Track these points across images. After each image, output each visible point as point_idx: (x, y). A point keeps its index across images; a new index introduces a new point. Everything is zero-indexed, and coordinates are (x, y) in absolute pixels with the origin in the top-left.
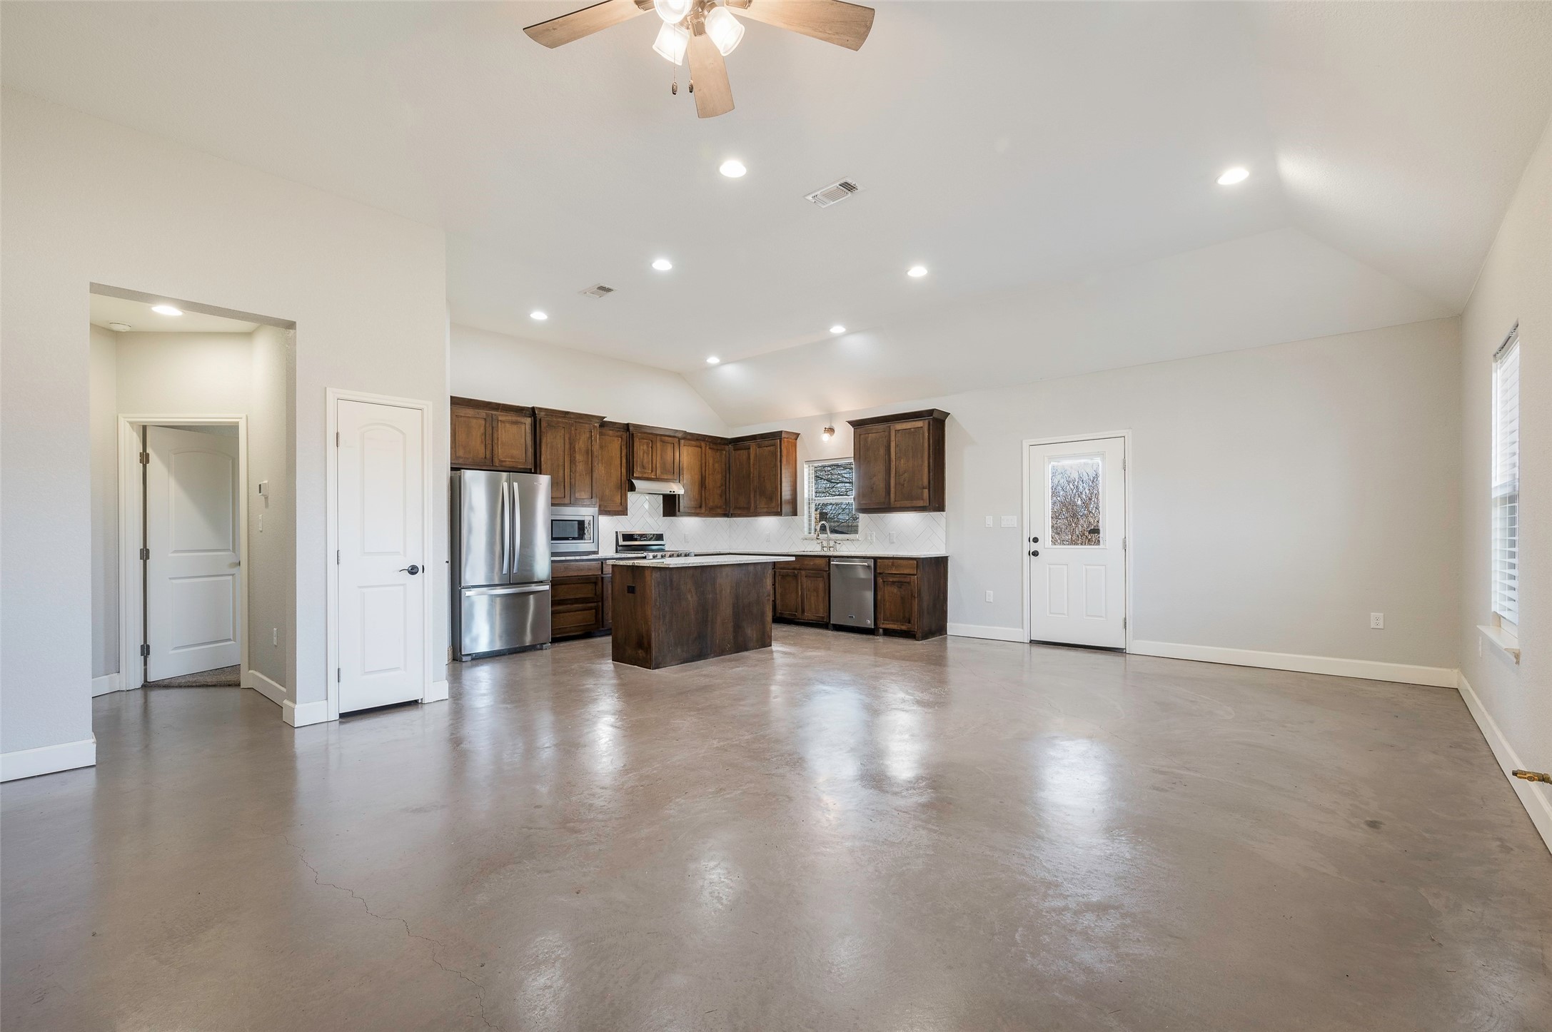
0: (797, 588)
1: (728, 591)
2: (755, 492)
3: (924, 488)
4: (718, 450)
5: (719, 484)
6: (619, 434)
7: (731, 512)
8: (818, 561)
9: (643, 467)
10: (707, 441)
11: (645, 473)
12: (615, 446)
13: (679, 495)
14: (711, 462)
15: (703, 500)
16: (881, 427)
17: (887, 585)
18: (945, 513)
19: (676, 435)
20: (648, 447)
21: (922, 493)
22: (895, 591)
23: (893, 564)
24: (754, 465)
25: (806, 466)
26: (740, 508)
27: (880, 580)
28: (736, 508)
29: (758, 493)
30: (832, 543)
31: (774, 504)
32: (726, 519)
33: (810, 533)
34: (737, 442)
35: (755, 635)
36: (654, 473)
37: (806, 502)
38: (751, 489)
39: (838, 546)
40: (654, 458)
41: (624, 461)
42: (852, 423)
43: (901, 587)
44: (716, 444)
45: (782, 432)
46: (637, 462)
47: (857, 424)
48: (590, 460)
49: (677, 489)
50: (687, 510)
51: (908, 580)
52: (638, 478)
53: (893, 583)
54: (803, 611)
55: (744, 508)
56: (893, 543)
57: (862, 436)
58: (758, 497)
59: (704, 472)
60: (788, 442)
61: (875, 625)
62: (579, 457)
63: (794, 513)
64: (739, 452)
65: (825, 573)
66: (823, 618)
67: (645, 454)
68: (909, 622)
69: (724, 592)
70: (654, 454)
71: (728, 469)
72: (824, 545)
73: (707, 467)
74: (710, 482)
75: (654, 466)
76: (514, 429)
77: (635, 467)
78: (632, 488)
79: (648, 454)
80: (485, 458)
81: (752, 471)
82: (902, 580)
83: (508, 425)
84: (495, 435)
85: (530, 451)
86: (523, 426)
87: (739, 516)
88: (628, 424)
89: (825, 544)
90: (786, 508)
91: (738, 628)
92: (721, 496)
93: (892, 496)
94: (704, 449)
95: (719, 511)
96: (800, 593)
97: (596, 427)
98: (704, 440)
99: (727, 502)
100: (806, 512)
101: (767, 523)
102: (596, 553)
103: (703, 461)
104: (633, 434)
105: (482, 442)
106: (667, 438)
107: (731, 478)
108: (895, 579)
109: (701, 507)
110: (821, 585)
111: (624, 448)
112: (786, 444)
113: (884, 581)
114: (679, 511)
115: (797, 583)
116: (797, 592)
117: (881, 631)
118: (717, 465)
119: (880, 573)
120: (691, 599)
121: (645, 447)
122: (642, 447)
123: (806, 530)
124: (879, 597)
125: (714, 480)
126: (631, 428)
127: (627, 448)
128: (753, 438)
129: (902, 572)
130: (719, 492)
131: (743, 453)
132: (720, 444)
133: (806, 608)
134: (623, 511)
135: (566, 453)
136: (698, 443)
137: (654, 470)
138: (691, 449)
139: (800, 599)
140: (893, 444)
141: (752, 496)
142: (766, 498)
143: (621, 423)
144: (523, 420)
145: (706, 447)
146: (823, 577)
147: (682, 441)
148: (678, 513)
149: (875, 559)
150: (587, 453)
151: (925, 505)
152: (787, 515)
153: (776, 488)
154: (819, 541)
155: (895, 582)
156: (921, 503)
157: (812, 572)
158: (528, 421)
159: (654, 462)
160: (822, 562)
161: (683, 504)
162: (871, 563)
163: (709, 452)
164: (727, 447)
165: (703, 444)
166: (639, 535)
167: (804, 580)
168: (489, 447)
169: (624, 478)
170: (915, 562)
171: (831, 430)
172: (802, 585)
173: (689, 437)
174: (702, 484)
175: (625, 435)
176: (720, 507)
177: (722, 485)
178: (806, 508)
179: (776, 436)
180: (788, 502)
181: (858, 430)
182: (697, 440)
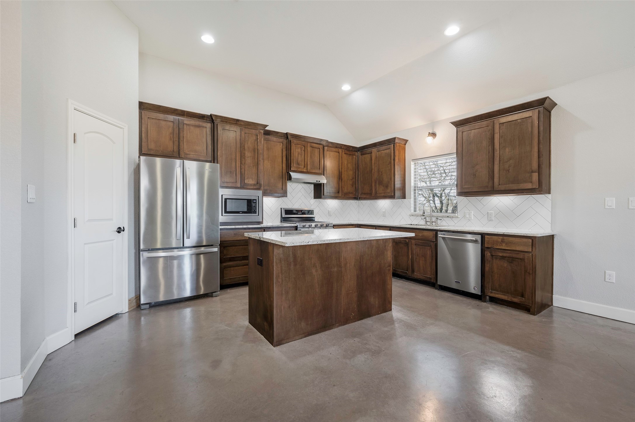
0: (408, 253)
1: (353, 264)
2: (376, 182)
3: (532, 172)
4: (350, 155)
5: (351, 178)
6: (281, 140)
7: (359, 196)
8: (426, 233)
9: (298, 164)
10: (343, 149)
11: (299, 168)
12: (278, 148)
13: (324, 184)
14: (346, 163)
15: (340, 188)
16: (484, 123)
17: (496, 258)
18: (549, 196)
19: (322, 143)
20: (301, 150)
21: (531, 176)
22: (505, 265)
23: (503, 241)
24: (375, 164)
25: (412, 163)
26: (365, 194)
27: (488, 254)
28: (362, 194)
29: (377, 184)
30: (434, 219)
31: (389, 191)
32: (356, 201)
33: (415, 211)
34: (363, 150)
35: (377, 302)
36: (305, 168)
37: (412, 189)
38: (373, 180)
39: (439, 221)
40: (306, 158)
41: (284, 159)
42: (454, 123)
43: (511, 263)
44: (349, 151)
45: (395, 138)
46: (293, 160)
47: (458, 124)
48: (256, 156)
49: (323, 180)
50: (329, 194)
51: (521, 257)
52: (294, 171)
53: (503, 258)
54: (413, 271)
55: (367, 194)
56: (491, 220)
57: (465, 133)
58: (377, 186)
59: (341, 170)
60: (400, 146)
61: (482, 292)
62: (248, 154)
63: (404, 197)
64: (364, 156)
65: (432, 243)
66: (430, 278)
67: (300, 155)
68: (522, 296)
69: (348, 265)
70: (306, 155)
71: (357, 168)
72: (428, 221)
73: (343, 166)
74: (344, 176)
75: (306, 163)
76: (197, 131)
77: (292, 163)
78: (290, 178)
79: (302, 155)
80: (173, 151)
81: (373, 168)
82: (514, 256)
83: (192, 128)
84: (181, 135)
85: (210, 147)
86: (205, 129)
87: (365, 199)
88: (287, 133)
89: (428, 219)
90: (398, 194)
91: (361, 296)
92: (352, 186)
93: (496, 180)
94: (341, 153)
95: (351, 195)
96: (410, 257)
97: (261, 132)
98: (341, 148)
99: (356, 190)
100: (412, 196)
101: (384, 204)
102: (259, 223)
103: (341, 162)
104: (290, 141)
105: (171, 139)
106: (315, 145)
107: (359, 173)
108: (505, 255)
109: (338, 192)
110: (429, 253)
111: (284, 150)
112: (398, 147)
113: (492, 255)
114: (324, 195)
115: (408, 249)
116: (408, 256)
117: (488, 297)
118: (349, 165)
119: (488, 248)
120: (316, 273)
121: (299, 150)
122: (297, 150)
123: (412, 209)
124: (487, 269)
125: (348, 175)
126: (289, 137)
127: (286, 150)
128: (374, 145)
129: (514, 249)
130: (351, 183)
131: (367, 157)
132: (352, 151)
133: (416, 269)
134: (284, 194)
135: (237, 150)
136: (337, 150)
137: (306, 166)
138: (332, 154)
139: (410, 261)
140: (497, 136)
141: (373, 185)
142: (383, 186)
143: (282, 133)
144: (205, 124)
145: (342, 152)
146: (431, 246)
147: (326, 148)
148: (323, 196)
149: (483, 235)
150: (254, 151)
151: (534, 187)
152: (399, 198)
153: (391, 179)
154: (423, 217)
155: (506, 257)
156: (529, 186)
157: (420, 241)
158: (209, 125)
159: (306, 160)
160: (431, 235)
161: (327, 190)
162: (479, 238)
163: (344, 155)
164: (356, 153)
165: (340, 150)
166: (297, 210)
167: (414, 247)
168: (176, 143)
169: (284, 171)
170: (530, 241)
171: (434, 135)
172: (412, 251)
173: (330, 145)
174: (340, 177)
175: (285, 141)
176: (352, 193)
177: (353, 178)
178: (412, 193)
179: (391, 141)
180: (399, 189)
181: (461, 129)
182: (336, 147)
